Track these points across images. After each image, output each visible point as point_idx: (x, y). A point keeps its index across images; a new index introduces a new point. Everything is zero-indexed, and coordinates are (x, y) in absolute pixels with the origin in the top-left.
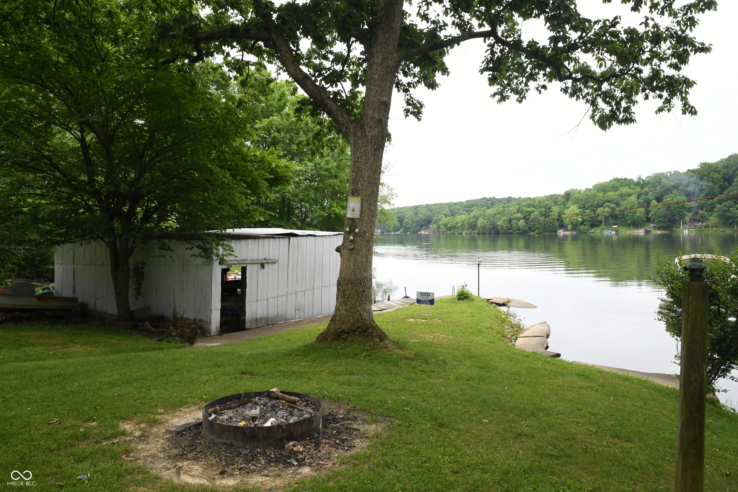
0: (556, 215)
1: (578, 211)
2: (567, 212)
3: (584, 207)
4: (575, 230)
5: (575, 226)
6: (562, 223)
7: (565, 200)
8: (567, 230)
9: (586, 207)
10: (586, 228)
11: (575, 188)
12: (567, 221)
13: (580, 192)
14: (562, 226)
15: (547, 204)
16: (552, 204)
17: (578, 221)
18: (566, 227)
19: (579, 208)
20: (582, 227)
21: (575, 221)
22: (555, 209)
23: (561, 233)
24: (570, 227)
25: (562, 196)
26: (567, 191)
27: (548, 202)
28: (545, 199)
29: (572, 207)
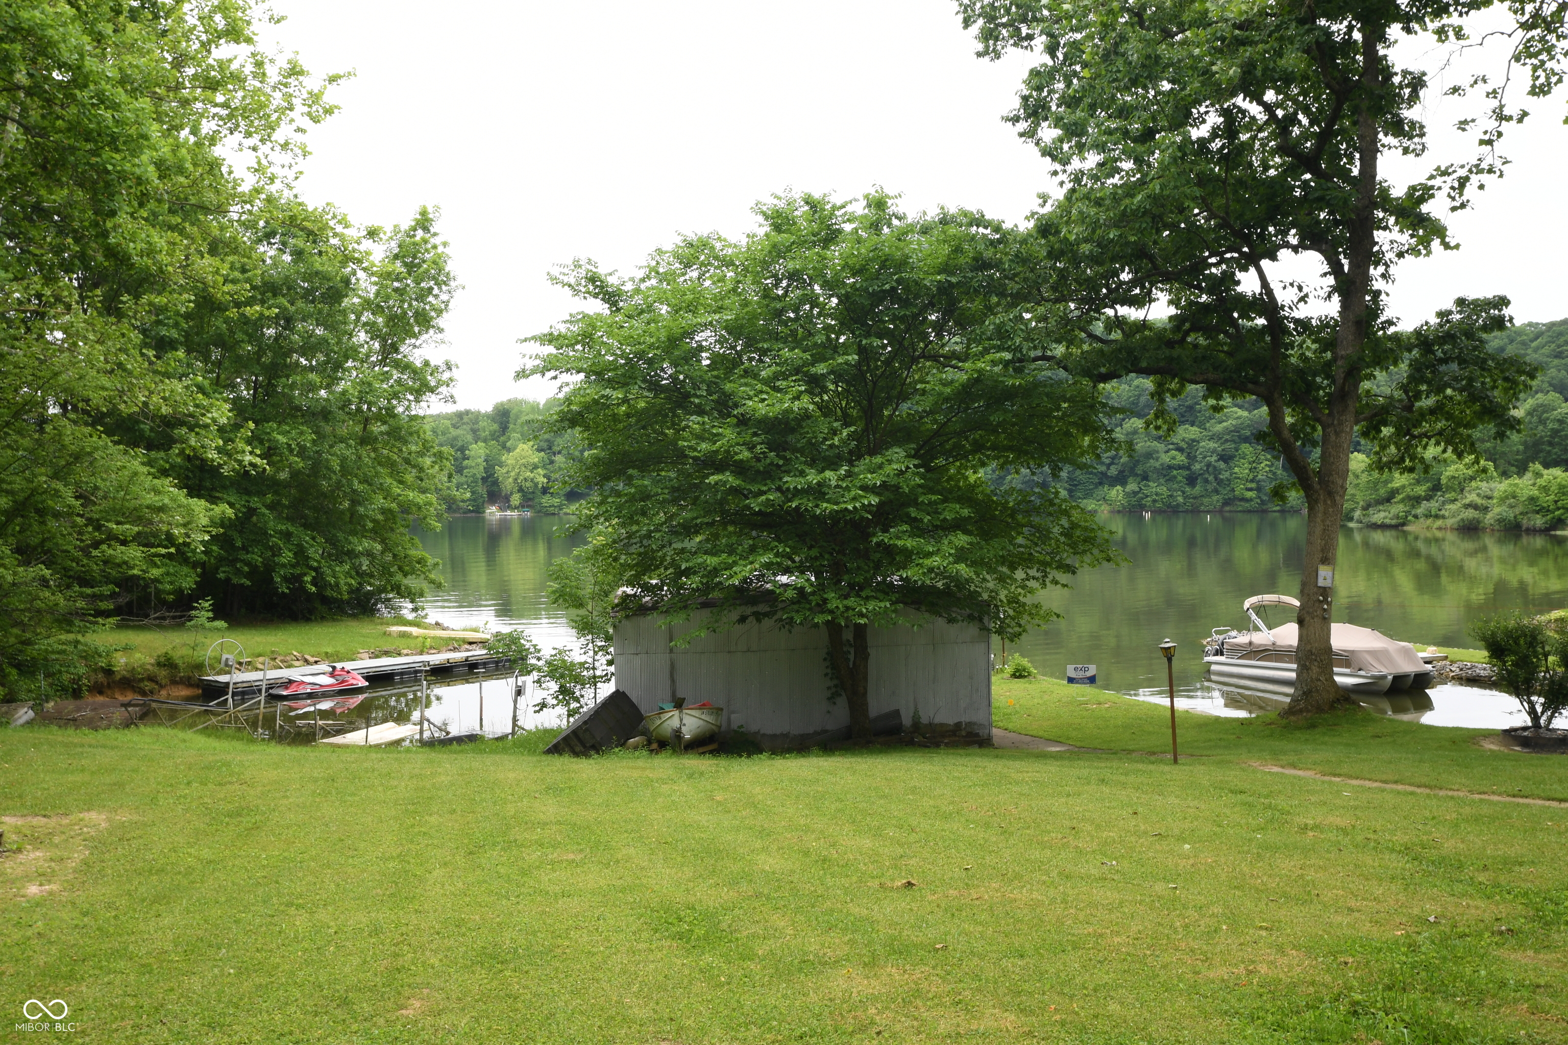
0: (482, 468)
1: (536, 458)
2: (509, 459)
3: (550, 448)
4: (528, 506)
5: (529, 498)
6: (495, 488)
7: (495, 427)
8: (510, 507)
9: (556, 449)
10: (556, 501)
11: (520, 397)
12: (508, 484)
13: (535, 408)
14: (495, 495)
15: (455, 438)
16: (470, 438)
17: (536, 485)
18: (507, 499)
19: (540, 450)
20: (546, 500)
21: (528, 484)
22: (478, 451)
23: (493, 513)
24: (516, 499)
25: (487, 416)
26: (502, 404)
27: (459, 432)
28: (447, 423)
29: (521, 446)
